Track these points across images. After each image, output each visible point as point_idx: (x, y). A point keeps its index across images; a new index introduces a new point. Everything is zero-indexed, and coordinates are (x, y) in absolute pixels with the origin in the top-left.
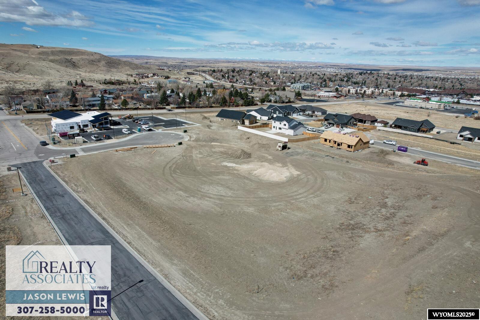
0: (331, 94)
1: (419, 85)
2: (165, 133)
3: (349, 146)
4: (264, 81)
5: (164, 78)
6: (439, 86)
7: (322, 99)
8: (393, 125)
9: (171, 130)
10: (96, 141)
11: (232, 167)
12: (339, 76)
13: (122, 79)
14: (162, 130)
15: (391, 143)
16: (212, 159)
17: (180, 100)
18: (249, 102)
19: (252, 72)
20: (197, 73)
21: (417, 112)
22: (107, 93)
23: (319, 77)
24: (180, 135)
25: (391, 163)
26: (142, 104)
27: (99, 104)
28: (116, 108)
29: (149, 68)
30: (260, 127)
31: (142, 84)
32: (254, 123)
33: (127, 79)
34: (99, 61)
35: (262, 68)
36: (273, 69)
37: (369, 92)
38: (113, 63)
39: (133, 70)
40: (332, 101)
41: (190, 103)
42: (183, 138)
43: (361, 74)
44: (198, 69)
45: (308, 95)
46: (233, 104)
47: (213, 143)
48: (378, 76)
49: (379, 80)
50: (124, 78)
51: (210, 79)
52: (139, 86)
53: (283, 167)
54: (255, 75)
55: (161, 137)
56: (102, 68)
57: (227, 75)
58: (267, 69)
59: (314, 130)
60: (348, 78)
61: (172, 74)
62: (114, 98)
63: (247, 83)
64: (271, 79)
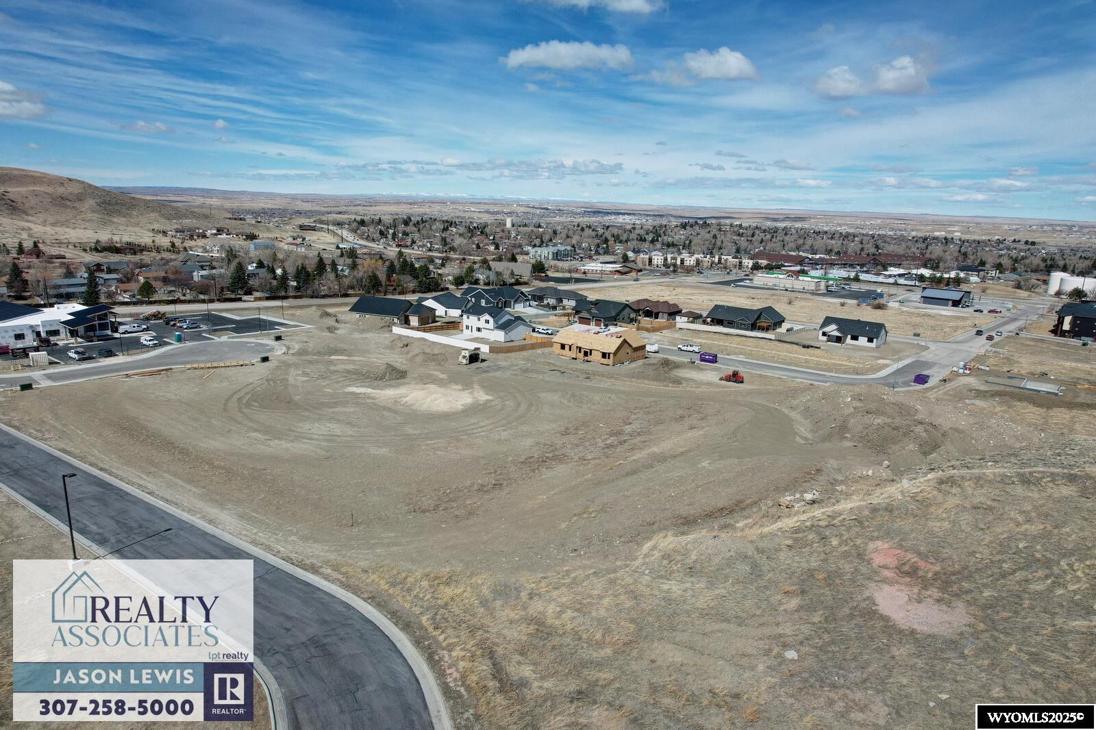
0: (610, 267)
1: (798, 248)
2: (235, 342)
3: (604, 355)
4: (473, 243)
5: (244, 237)
6: (836, 250)
7: (589, 276)
8: (709, 320)
9: (248, 336)
10: (79, 360)
11: (364, 394)
12: (637, 232)
13: (141, 240)
14: (229, 338)
15: (690, 348)
16: (328, 382)
17: (275, 283)
18: (429, 284)
19: (449, 224)
20: (322, 226)
21: (774, 297)
22: (103, 270)
23: (594, 234)
24: (268, 345)
25: (678, 381)
26: (188, 291)
27: (82, 292)
28: (126, 300)
29: (206, 217)
30: (441, 328)
31: (190, 252)
32: (430, 321)
33: (153, 241)
34: (80, 198)
35: (475, 216)
36: (499, 217)
37: (690, 261)
38: (117, 204)
39: (167, 221)
40: (608, 281)
41: (297, 288)
42: (272, 350)
43: (684, 226)
44: (324, 218)
45: (563, 271)
46: (395, 289)
47: (332, 357)
48: (720, 230)
49: (720, 237)
50: (145, 239)
51: (351, 240)
52: (181, 257)
53: (464, 390)
54: (454, 230)
55: (226, 349)
56: (89, 215)
57: (391, 231)
58: (486, 218)
59: (549, 332)
60: (656, 236)
61: (261, 228)
62: (120, 281)
63: (436, 246)
64: (491, 238)
